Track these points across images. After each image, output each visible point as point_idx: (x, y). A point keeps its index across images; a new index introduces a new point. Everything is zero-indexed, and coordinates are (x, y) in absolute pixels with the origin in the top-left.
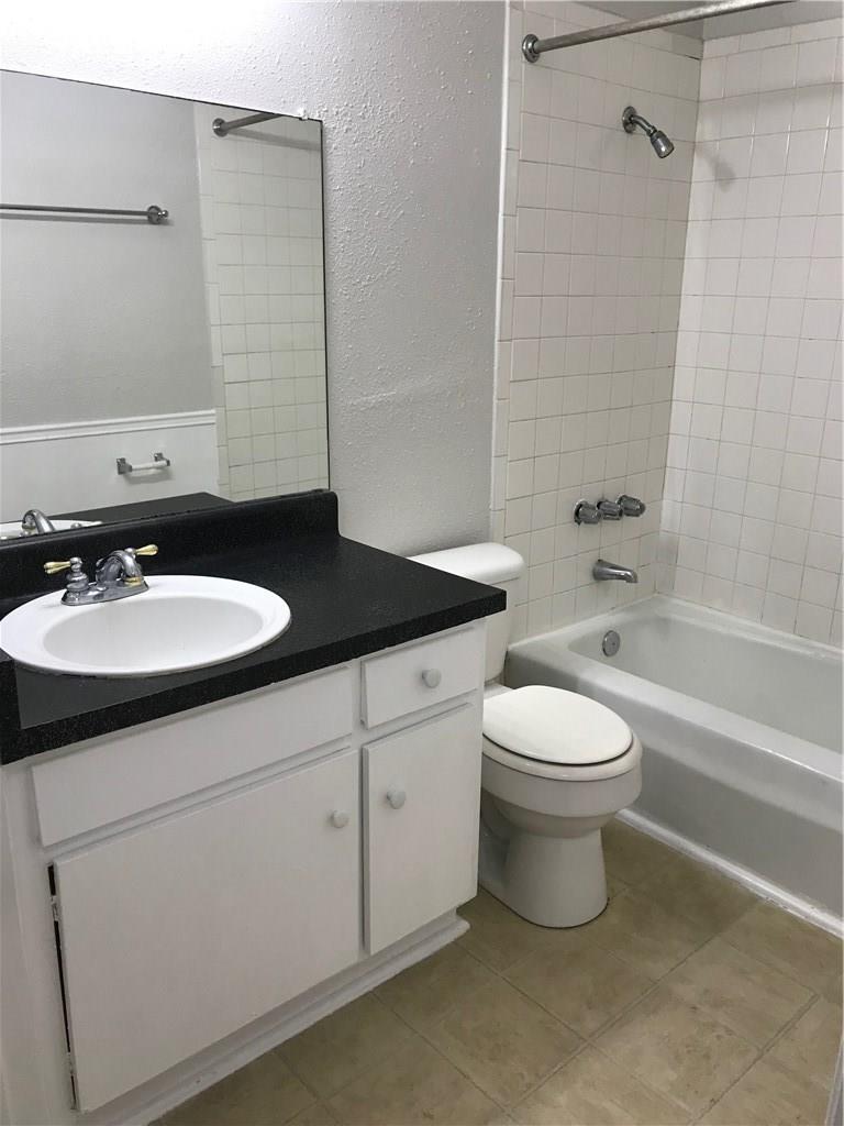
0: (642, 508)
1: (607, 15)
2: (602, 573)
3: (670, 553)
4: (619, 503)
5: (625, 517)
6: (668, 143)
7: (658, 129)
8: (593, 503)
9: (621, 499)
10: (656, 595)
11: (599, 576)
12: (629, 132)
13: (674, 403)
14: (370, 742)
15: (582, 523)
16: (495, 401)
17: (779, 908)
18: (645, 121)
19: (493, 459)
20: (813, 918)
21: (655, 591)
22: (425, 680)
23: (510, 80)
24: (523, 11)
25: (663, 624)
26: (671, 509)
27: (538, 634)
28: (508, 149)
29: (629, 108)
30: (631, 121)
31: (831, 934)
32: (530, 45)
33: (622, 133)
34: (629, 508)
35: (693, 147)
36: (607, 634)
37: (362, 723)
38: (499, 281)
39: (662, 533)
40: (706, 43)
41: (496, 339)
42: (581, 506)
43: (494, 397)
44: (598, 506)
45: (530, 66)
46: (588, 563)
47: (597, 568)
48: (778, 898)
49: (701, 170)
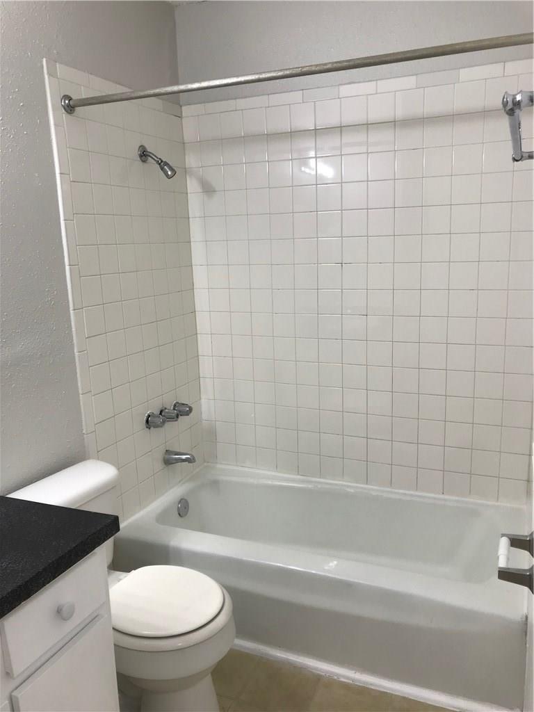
0: (191, 409)
1: (118, 86)
2: (170, 459)
3: (212, 434)
4: (174, 409)
5: (180, 417)
6: (171, 169)
7: (164, 160)
8: (157, 412)
9: (175, 405)
10: (205, 464)
11: (168, 462)
12: (144, 161)
13: (199, 336)
14: (16, 688)
15: (152, 428)
16: (77, 354)
17: (335, 680)
18: (153, 154)
19: (81, 396)
20: (359, 681)
21: (205, 462)
22: (61, 614)
23: (55, 125)
24: (57, 78)
25: (215, 484)
26: (208, 406)
27: (132, 515)
28: (61, 174)
29: (141, 146)
30: (144, 155)
31: (372, 689)
32: (67, 102)
33: (138, 163)
34: (181, 411)
35: (185, 171)
36: (180, 502)
37: (8, 674)
38: (67, 268)
39: (204, 422)
40: (183, 108)
41: (71, 308)
42: (149, 416)
43: (75, 351)
44: (161, 414)
45: (69, 116)
46: (159, 455)
47: (167, 456)
48: (332, 673)
49: (192, 186)
